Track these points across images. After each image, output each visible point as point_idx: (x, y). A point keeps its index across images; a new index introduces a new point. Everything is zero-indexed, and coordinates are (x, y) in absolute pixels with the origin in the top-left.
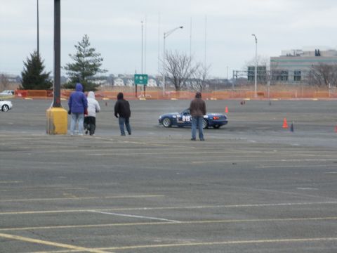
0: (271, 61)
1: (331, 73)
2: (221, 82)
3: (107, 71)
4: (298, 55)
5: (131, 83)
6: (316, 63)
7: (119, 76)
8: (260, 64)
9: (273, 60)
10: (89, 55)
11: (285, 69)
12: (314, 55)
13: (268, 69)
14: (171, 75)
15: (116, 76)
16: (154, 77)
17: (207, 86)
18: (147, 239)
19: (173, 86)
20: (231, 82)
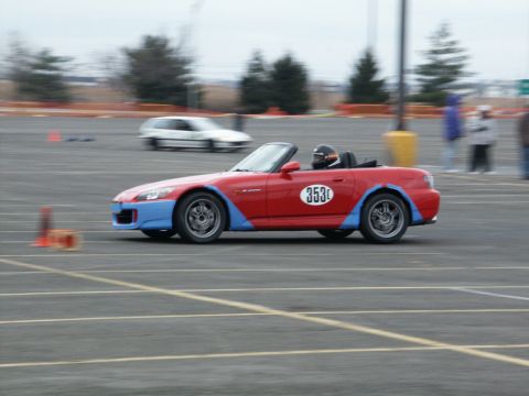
3: (470, 74)
5: (513, 94)
7: (498, 81)
10: (448, 51)
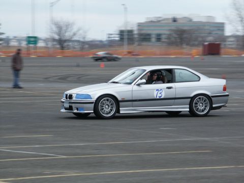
0: (139, 26)
1: (185, 36)
2: (98, 43)
3: (3, 34)
4: (159, 21)
5: (24, 44)
6: (173, 28)
7: (15, 37)
8: (129, 28)
9: (140, 25)
11: (149, 32)
12: (171, 21)
13: (136, 32)
14: (57, 37)
15: (11, 37)
16: (43, 38)
17: (87, 46)
18: (39, 171)
19: (58, 46)
20: (106, 43)
